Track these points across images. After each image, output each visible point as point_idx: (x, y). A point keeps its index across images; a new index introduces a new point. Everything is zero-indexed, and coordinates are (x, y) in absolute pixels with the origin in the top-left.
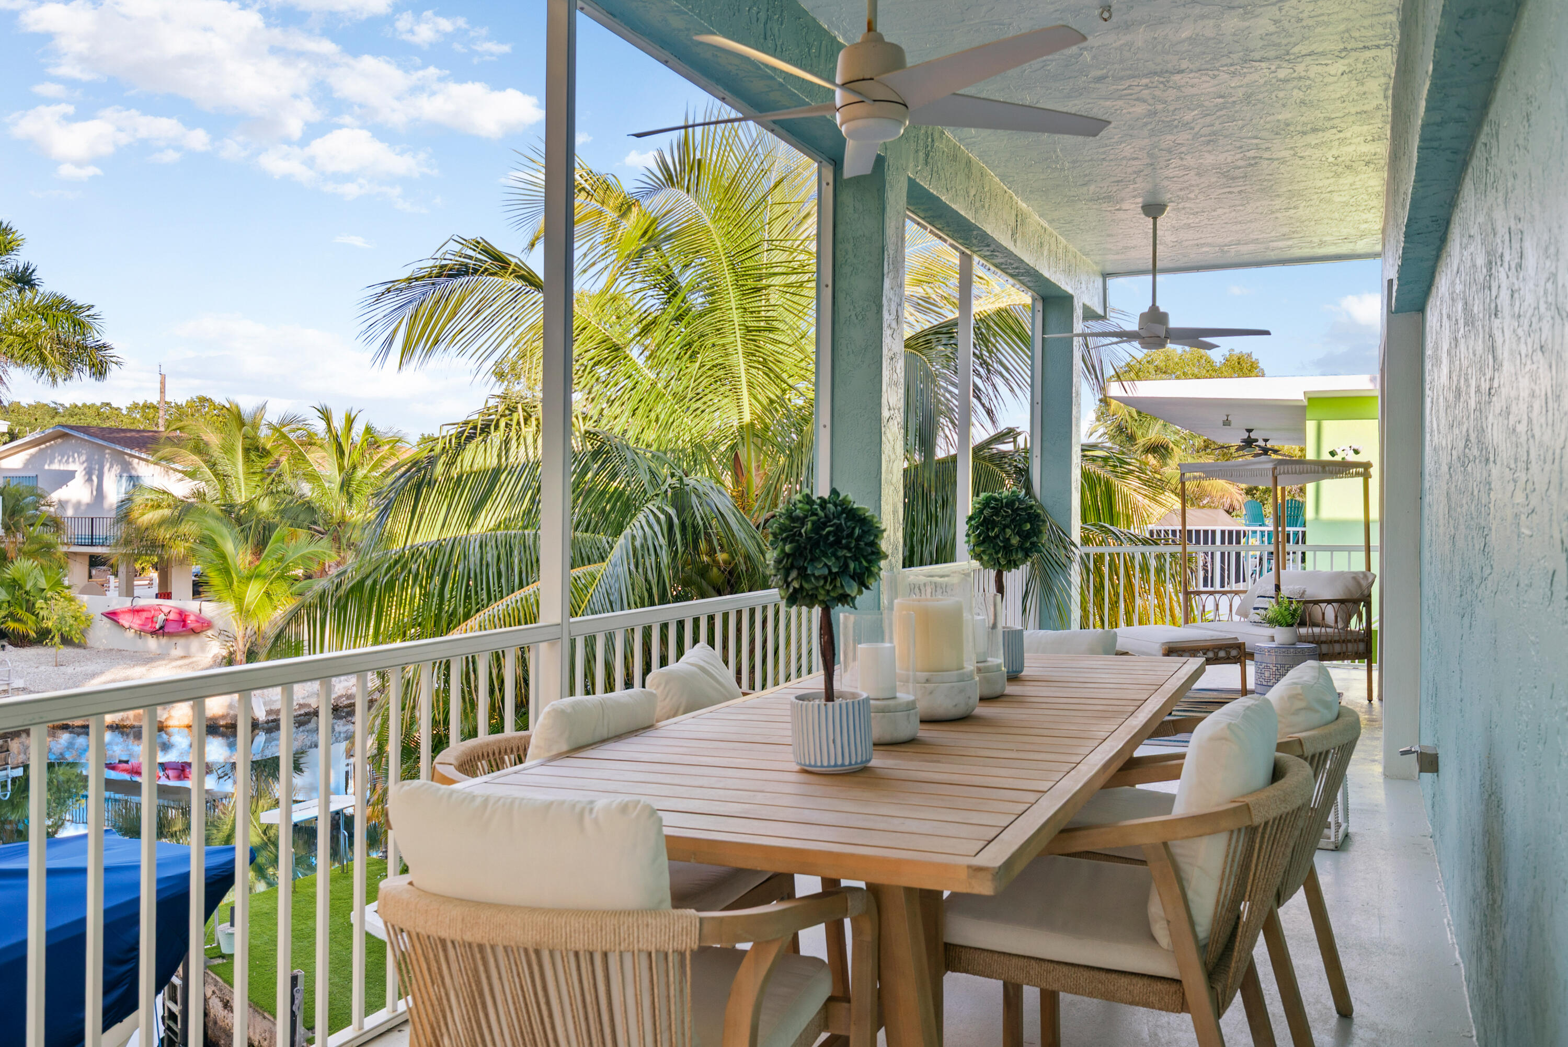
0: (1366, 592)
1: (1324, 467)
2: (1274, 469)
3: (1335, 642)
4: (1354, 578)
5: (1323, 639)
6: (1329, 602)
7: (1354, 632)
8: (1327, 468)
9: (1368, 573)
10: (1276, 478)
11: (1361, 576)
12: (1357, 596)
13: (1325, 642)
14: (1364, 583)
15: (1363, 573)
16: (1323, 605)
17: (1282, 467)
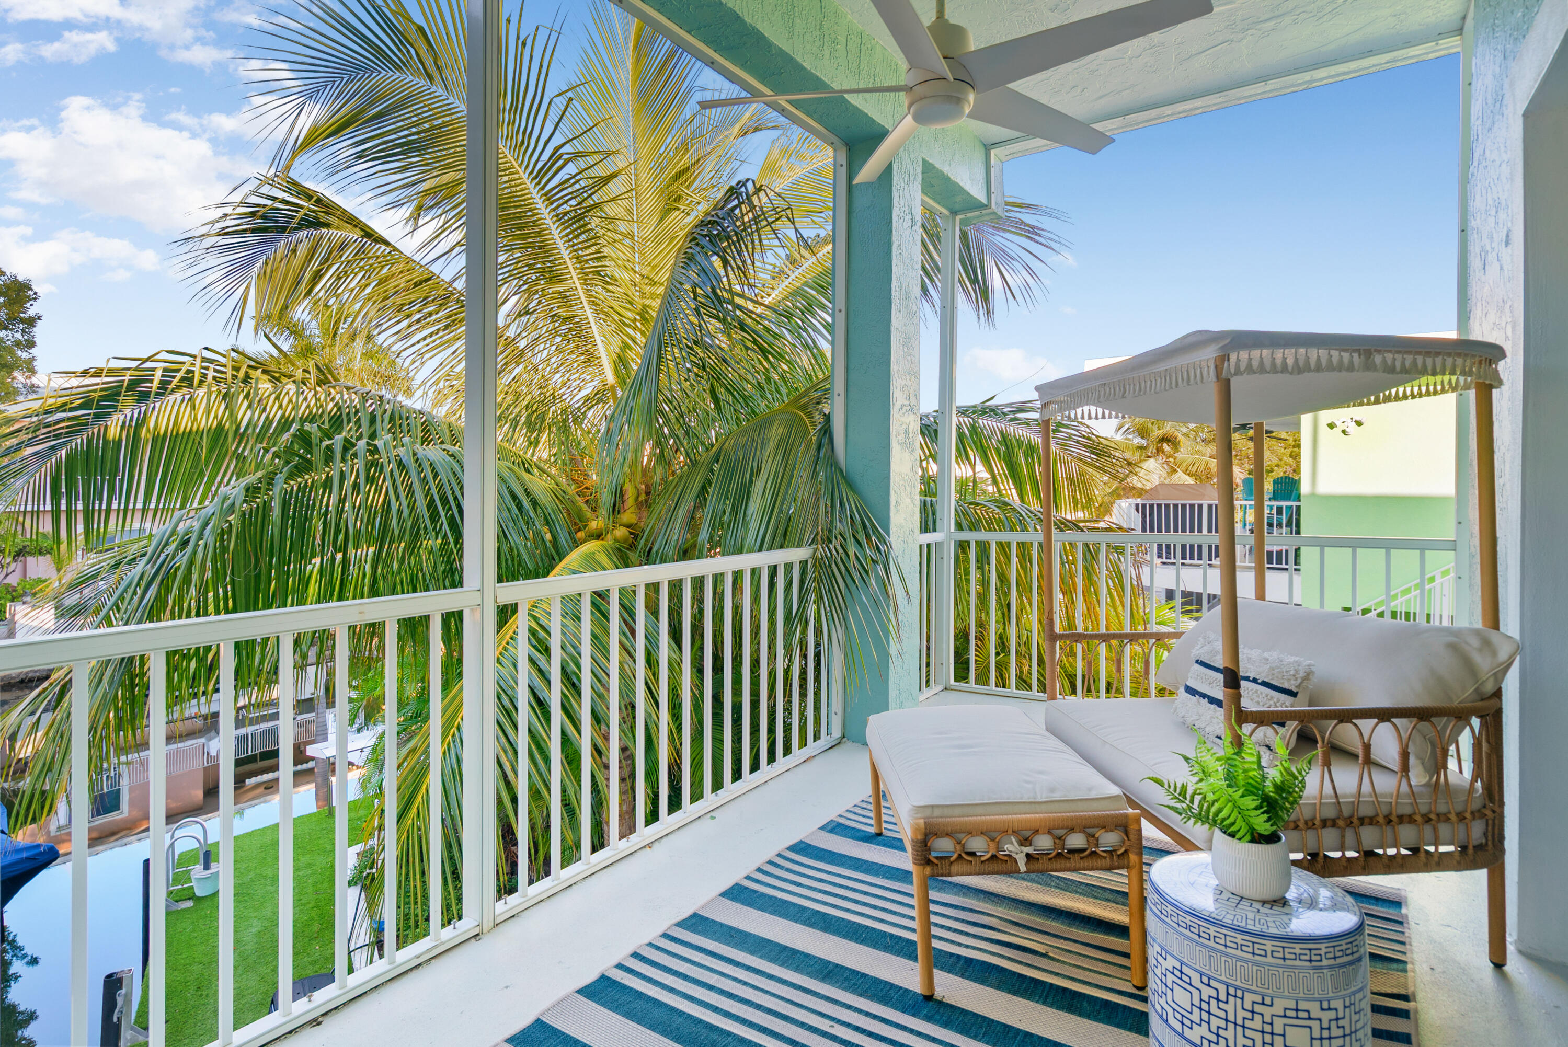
0: (1489, 688)
1: (1368, 354)
2: (1223, 358)
3: (1401, 819)
4: (1454, 648)
5: (1365, 811)
6: (1383, 715)
7: (1458, 790)
8: (1378, 359)
9: (1493, 635)
10: (1228, 382)
11: (1475, 642)
12: (1462, 695)
13: (1371, 821)
14: (1483, 663)
15: (1477, 632)
16: (1366, 724)
17: (1244, 355)
